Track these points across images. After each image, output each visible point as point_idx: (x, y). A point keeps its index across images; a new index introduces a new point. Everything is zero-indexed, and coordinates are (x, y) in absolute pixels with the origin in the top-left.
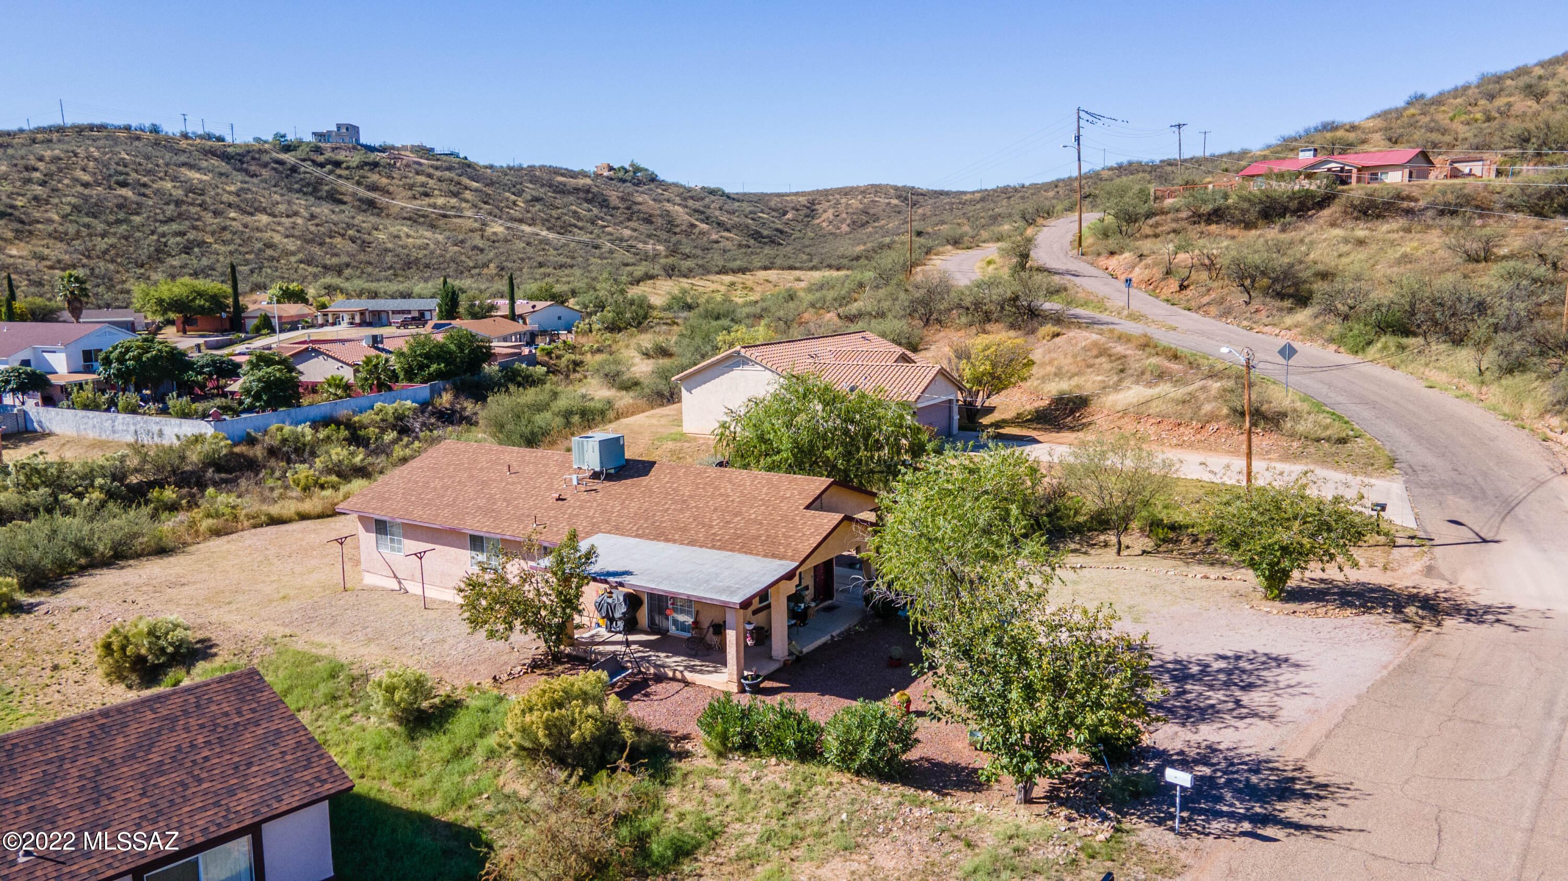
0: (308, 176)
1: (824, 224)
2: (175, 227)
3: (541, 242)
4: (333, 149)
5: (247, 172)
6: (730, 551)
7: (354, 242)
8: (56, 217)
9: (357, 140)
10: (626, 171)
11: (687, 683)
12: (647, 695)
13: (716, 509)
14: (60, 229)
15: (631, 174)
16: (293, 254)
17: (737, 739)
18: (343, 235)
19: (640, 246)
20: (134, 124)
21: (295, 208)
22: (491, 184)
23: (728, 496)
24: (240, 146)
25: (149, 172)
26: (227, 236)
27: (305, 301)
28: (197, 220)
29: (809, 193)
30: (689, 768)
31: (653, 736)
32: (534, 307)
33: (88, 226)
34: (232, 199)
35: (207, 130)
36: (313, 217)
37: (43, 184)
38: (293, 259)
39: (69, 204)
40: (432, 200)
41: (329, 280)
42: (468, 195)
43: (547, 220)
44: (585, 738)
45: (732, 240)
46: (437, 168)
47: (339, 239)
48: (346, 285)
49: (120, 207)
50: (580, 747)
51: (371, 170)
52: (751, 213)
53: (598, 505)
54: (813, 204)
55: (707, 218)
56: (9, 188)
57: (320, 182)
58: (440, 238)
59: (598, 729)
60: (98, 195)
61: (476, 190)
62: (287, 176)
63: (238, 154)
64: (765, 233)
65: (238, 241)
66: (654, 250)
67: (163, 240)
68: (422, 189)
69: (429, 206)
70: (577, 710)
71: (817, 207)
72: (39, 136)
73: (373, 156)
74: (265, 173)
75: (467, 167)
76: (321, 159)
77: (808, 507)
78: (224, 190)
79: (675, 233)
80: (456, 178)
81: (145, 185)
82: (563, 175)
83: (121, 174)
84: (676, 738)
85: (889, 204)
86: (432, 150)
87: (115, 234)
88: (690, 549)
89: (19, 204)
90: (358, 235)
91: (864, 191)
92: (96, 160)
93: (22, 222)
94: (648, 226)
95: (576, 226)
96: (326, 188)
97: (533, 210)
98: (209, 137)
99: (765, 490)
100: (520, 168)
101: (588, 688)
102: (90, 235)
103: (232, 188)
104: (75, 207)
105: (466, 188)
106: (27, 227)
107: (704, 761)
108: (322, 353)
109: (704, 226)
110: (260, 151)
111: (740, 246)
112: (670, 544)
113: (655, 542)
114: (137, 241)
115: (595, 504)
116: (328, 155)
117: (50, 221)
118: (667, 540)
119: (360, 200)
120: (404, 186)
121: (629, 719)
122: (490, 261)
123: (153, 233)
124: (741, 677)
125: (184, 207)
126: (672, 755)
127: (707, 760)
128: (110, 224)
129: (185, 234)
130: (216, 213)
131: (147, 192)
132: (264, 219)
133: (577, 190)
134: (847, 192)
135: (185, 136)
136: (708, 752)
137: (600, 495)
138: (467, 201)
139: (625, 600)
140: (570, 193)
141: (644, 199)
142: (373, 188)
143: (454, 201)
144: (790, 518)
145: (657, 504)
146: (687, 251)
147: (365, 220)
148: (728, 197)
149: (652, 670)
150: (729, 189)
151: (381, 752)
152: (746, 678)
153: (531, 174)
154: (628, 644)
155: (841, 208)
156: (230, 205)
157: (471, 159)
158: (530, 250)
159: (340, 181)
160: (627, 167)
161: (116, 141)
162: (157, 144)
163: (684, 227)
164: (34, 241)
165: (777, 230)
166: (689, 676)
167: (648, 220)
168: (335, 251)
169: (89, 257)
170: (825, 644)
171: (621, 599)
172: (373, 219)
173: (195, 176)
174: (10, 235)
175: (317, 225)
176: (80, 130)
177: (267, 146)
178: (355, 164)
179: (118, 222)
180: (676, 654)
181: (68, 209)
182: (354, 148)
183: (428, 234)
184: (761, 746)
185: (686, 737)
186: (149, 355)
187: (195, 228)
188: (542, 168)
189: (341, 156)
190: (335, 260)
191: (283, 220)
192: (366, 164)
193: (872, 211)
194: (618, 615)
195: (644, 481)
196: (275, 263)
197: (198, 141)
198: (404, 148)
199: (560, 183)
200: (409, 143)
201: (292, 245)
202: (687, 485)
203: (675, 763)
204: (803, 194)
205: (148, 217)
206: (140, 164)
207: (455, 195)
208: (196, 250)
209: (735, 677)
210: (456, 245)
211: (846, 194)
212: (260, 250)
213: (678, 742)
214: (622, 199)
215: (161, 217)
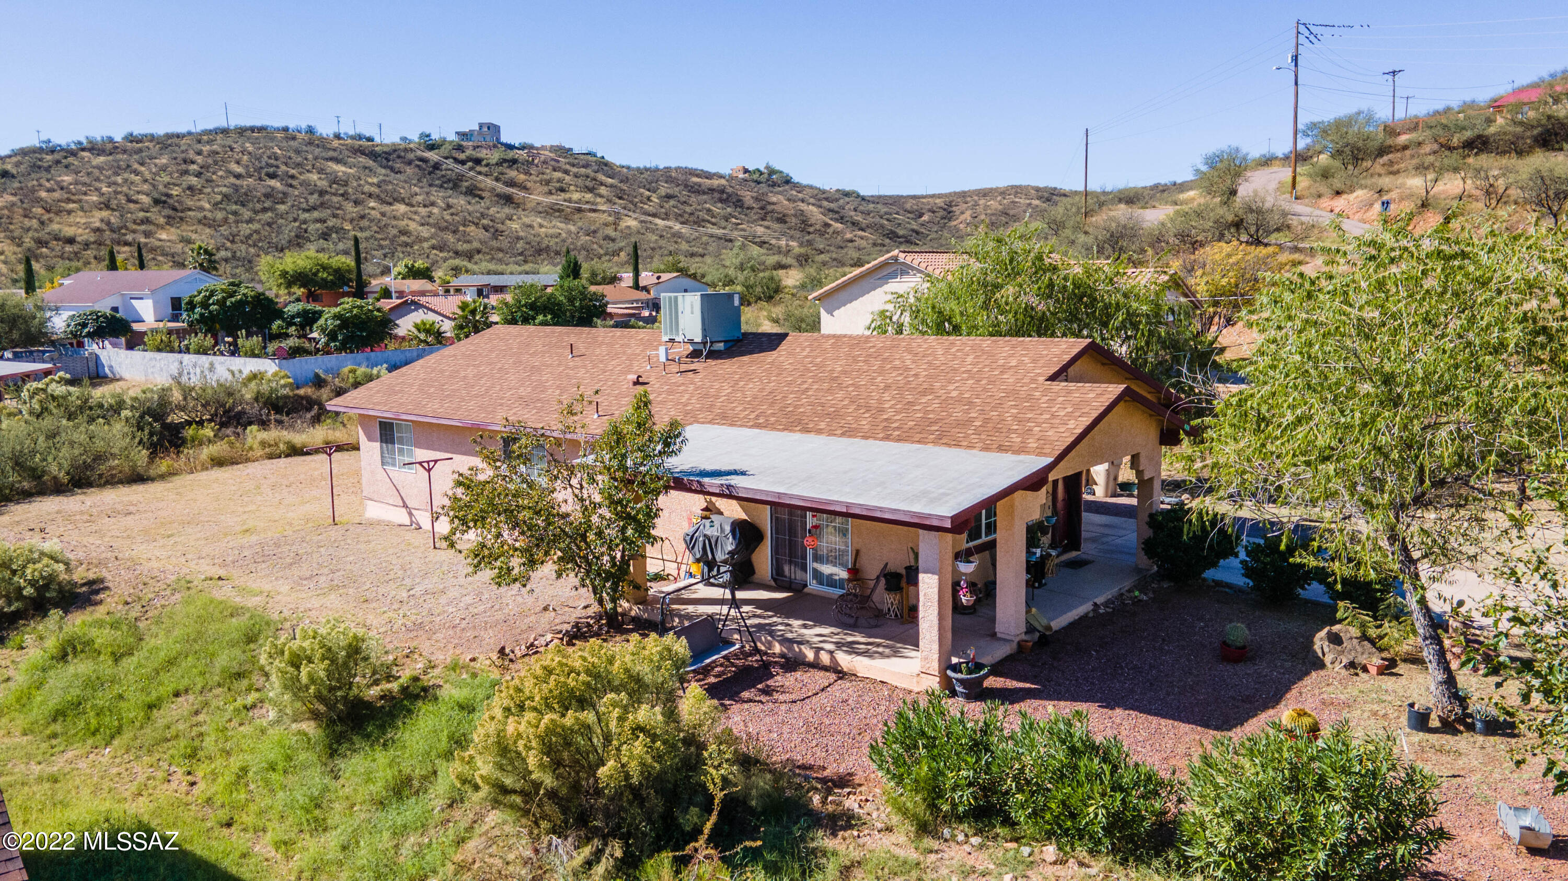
0: (449, 172)
1: (962, 226)
2: (316, 214)
3: (674, 235)
4: (475, 148)
5: (392, 169)
6: (919, 442)
7: (487, 231)
8: (207, 206)
9: (498, 139)
10: (761, 173)
11: (841, 674)
12: (767, 692)
13: (887, 387)
14: (209, 215)
15: (766, 176)
16: (426, 240)
17: (965, 797)
18: (477, 225)
19: (773, 242)
20: (292, 126)
21: (432, 198)
22: (625, 180)
23: (907, 369)
24: (387, 145)
25: (298, 165)
26: (364, 223)
27: (431, 279)
28: (338, 209)
29: (946, 195)
30: (856, 855)
31: (777, 775)
32: (659, 278)
33: (235, 213)
34: (374, 190)
35: (358, 131)
36: (449, 207)
37: (198, 175)
38: (426, 245)
39: (221, 193)
40: (567, 196)
41: (457, 262)
42: (603, 190)
43: (681, 215)
44: (627, 777)
45: (867, 239)
46: (573, 165)
47: (473, 228)
48: (475, 267)
49: (267, 196)
50: (619, 794)
51: (510, 167)
52: (886, 213)
53: (696, 389)
54: (951, 206)
55: (842, 218)
56: (167, 179)
57: (460, 178)
58: (573, 228)
59: (658, 758)
60: (248, 186)
61: (611, 186)
62: (430, 173)
63: (386, 153)
64: (901, 232)
65: (375, 228)
66: (787, 245)
67: (304, 226)
68: (558, 185)
69: (565, 200)
70: (616, 713)
71: (954, 209)
72: (205, 138)
73: (511, 154)
74: (409, 170)
75: (603, 165)
76: (462, 156)
77: (1053, 378)
78: (367, 182)
79: (809, 233)
80: (592, 174)
81: (293, 177)
82: (698, 176)
83: (272, 166)
84: (824, 781)
85: (1030, 204)
86: (571, 149)
87: (259, 221)
88: (845, 440)
89: (175, 193)
90: (491, 224)
91: (1003, 192)
92: (250, 153)
93: (175, 209)
94: (782, 225)
95: (709, 222)
96: (466, 184)
97: (667, 206)
98: (360, 137)
99: (970, 359)
100: (657, 170)
101: (643, 669)
102: (237, 222)
103: (375, 180)
104: (226, 196)
105: (602, 184)
106: (180, 214)
107: (887, 841)
108: (422, 306)
109: (838, 226)
110: (406, 150)
111: (875, 245)
112: (811, 437)
113: (785, 433)
114: (280, 227)
115: (692, 387)
116: (469, 152)
117: (202, 209)
118: (806, 430)
119: (498, 195)
120: (541, 182)
121: (728, 738)
122: (621, 249)
123: (295, 220)
124: (946, 666)
125: (327, 197)
126: (819, 820)
127: (893, 838)
128: (256, 212)
129: (325, 222)
130: (356, 203)
131: (294, 183)
132: (402, 208)
133: (712, 190)
134: (985, 193)
135: (338, 136)
136: (895, 819)
137: (700, 376)
138: (601, 196)
139: (733, 531)
140: (704, 193)
141: (777, 199)
142: (512, 183)
143: (589, 196)
144: (1023, 394)
145: (789, 384)
146: (821, 246)
147: (499, 212)
148: (863, 199)
149: (777, 648)
150: (863, 193)
151: (274, 776)
152: (956, 668)
153: (667, 175)
154: (735, 603)
155: (980, 209)
156: (370, 195)
157: (608, 158)
158: (662, 243)
159: (480, 177)
160: (762, 169)
161: (273, 139)
162: (310, 143)
163: (818, 227)
164: (184, 227)
165: (913, 230)
166: (845, 660)
167: (782, 220)
168: (468, 238)
169: (233, 242)
170: (1083, 618)
171: (728, 529)
172: (507, 210)
173: (340, 169)
174: (162, 221)
175: (452, 214)
176: (242, 131)
177: (412, 146)
178: (494, 161)
179: (265, 210)
180: (820, 621)
181: (219, 198)
182: (495, 146)
183: (562, 225)
184: (1020, 816)
185: (844, 781)
186: (233, 300)
187: (335, 216)
188: (677, 169)
189: (483, 154)
190: (466, 247)
191: (421, 210)
192: (505, 161)
193: (1012, 212)
194: (720, 556)
195: (770, 356)
196: (409, 249)
197: (350, 141)
198: (543, 148)
199: (696, 184)
200: (548, 143)
201: (425, 232)
202: (838, 358)
203: (823, 840)
204: (940, 196)
205: (293, 206)
206: (290, 158)
207: (591, 190)
208: (334, 235)
209: (936, 665)
210: (588, 235)
211: (985, 195)
212: (395, 236)
213: (829, 792)
214: (757, 199)
215: (304, 206)
